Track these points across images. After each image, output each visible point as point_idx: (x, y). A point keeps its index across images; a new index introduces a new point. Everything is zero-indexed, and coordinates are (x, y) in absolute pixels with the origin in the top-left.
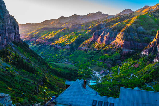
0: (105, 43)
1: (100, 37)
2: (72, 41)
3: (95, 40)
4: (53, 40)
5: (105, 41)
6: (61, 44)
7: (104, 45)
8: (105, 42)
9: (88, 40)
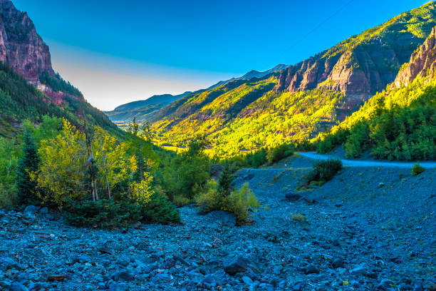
0: (305, 90)
1: (295, 78)
2: (235, 100)
3: (283, 88)
4: (200, 106)
5: (305, 85)
6: (210, 112)
7: (299, 96)
8: (304, 88)
9: (269, 92)
